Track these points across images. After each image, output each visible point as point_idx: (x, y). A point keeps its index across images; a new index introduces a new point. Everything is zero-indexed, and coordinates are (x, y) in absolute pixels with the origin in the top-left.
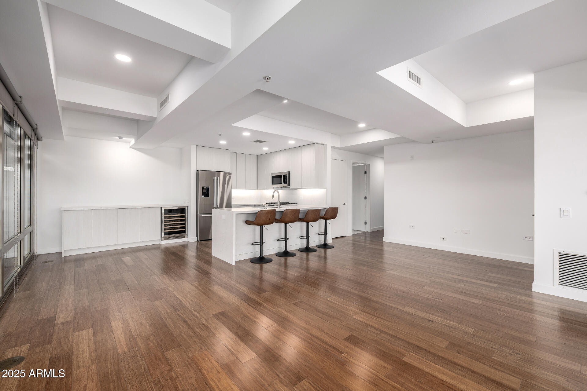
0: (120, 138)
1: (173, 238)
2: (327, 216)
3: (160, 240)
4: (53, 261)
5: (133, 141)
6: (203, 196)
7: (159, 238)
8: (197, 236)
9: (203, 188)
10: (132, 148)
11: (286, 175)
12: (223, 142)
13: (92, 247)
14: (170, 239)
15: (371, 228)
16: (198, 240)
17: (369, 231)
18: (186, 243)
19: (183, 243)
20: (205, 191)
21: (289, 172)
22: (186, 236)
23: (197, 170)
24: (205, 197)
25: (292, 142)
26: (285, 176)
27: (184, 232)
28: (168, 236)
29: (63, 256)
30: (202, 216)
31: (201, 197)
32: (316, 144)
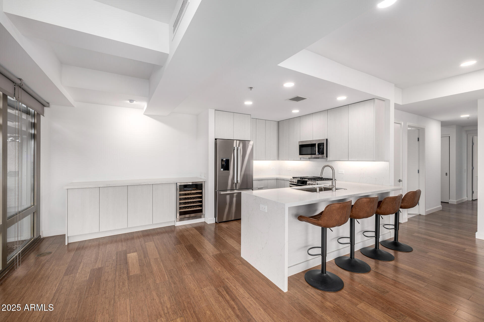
0: (131, 101)
1: (189, 218)
2: (405, 204)
3: (175, 221)
4: (50, 253)
5: (144, 105)
6: (222, 170)
7: (174, 218)
8: (215, 217)
9: (222, 160)
10: (145, 115)
11: (322, 143)
12: (248, 103)
13: (99, 232)
14: (186, 220)
15: (427, 210)
16: (217, 221)
17: (423, 213)
18: (203, 225)
19: (200, 225)
20: (224, 163)
21: (327, 140)
22: (203, 216)
23: (216, 139)
24: (223, 170)
25: (342, 99)
26: (321, 145)
27: (201, 211)
28: (183, 216)
29: (66, 244)
30: (222, 193)
31: (220, 170)
32: (376, 100)
